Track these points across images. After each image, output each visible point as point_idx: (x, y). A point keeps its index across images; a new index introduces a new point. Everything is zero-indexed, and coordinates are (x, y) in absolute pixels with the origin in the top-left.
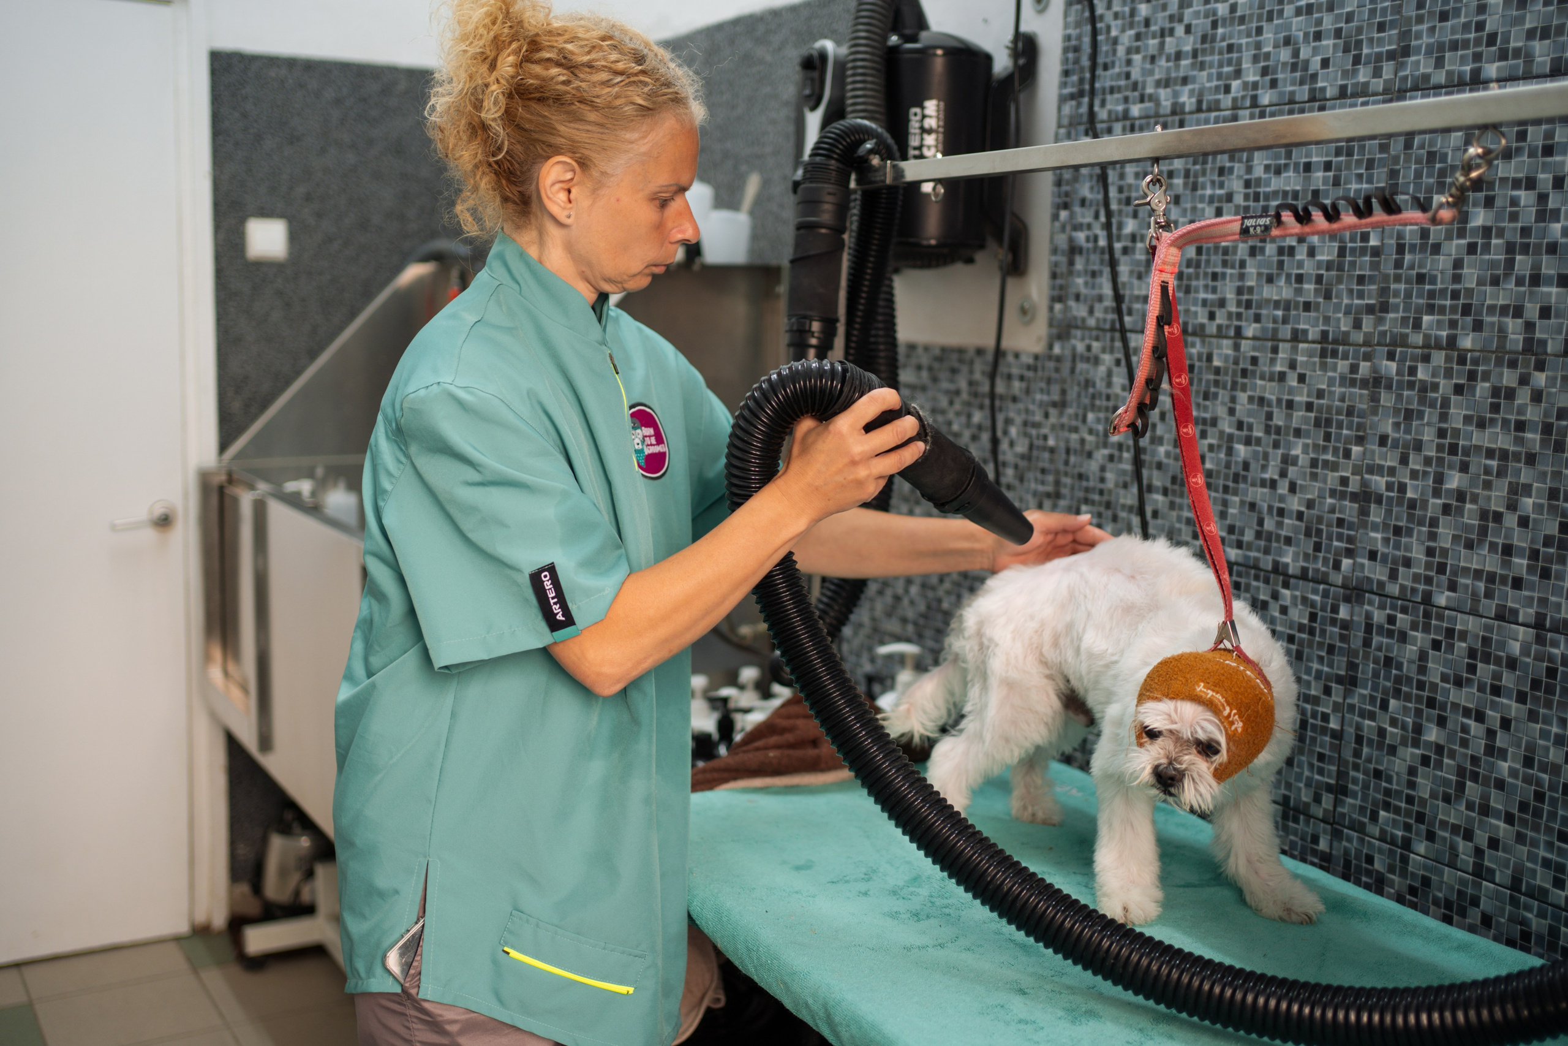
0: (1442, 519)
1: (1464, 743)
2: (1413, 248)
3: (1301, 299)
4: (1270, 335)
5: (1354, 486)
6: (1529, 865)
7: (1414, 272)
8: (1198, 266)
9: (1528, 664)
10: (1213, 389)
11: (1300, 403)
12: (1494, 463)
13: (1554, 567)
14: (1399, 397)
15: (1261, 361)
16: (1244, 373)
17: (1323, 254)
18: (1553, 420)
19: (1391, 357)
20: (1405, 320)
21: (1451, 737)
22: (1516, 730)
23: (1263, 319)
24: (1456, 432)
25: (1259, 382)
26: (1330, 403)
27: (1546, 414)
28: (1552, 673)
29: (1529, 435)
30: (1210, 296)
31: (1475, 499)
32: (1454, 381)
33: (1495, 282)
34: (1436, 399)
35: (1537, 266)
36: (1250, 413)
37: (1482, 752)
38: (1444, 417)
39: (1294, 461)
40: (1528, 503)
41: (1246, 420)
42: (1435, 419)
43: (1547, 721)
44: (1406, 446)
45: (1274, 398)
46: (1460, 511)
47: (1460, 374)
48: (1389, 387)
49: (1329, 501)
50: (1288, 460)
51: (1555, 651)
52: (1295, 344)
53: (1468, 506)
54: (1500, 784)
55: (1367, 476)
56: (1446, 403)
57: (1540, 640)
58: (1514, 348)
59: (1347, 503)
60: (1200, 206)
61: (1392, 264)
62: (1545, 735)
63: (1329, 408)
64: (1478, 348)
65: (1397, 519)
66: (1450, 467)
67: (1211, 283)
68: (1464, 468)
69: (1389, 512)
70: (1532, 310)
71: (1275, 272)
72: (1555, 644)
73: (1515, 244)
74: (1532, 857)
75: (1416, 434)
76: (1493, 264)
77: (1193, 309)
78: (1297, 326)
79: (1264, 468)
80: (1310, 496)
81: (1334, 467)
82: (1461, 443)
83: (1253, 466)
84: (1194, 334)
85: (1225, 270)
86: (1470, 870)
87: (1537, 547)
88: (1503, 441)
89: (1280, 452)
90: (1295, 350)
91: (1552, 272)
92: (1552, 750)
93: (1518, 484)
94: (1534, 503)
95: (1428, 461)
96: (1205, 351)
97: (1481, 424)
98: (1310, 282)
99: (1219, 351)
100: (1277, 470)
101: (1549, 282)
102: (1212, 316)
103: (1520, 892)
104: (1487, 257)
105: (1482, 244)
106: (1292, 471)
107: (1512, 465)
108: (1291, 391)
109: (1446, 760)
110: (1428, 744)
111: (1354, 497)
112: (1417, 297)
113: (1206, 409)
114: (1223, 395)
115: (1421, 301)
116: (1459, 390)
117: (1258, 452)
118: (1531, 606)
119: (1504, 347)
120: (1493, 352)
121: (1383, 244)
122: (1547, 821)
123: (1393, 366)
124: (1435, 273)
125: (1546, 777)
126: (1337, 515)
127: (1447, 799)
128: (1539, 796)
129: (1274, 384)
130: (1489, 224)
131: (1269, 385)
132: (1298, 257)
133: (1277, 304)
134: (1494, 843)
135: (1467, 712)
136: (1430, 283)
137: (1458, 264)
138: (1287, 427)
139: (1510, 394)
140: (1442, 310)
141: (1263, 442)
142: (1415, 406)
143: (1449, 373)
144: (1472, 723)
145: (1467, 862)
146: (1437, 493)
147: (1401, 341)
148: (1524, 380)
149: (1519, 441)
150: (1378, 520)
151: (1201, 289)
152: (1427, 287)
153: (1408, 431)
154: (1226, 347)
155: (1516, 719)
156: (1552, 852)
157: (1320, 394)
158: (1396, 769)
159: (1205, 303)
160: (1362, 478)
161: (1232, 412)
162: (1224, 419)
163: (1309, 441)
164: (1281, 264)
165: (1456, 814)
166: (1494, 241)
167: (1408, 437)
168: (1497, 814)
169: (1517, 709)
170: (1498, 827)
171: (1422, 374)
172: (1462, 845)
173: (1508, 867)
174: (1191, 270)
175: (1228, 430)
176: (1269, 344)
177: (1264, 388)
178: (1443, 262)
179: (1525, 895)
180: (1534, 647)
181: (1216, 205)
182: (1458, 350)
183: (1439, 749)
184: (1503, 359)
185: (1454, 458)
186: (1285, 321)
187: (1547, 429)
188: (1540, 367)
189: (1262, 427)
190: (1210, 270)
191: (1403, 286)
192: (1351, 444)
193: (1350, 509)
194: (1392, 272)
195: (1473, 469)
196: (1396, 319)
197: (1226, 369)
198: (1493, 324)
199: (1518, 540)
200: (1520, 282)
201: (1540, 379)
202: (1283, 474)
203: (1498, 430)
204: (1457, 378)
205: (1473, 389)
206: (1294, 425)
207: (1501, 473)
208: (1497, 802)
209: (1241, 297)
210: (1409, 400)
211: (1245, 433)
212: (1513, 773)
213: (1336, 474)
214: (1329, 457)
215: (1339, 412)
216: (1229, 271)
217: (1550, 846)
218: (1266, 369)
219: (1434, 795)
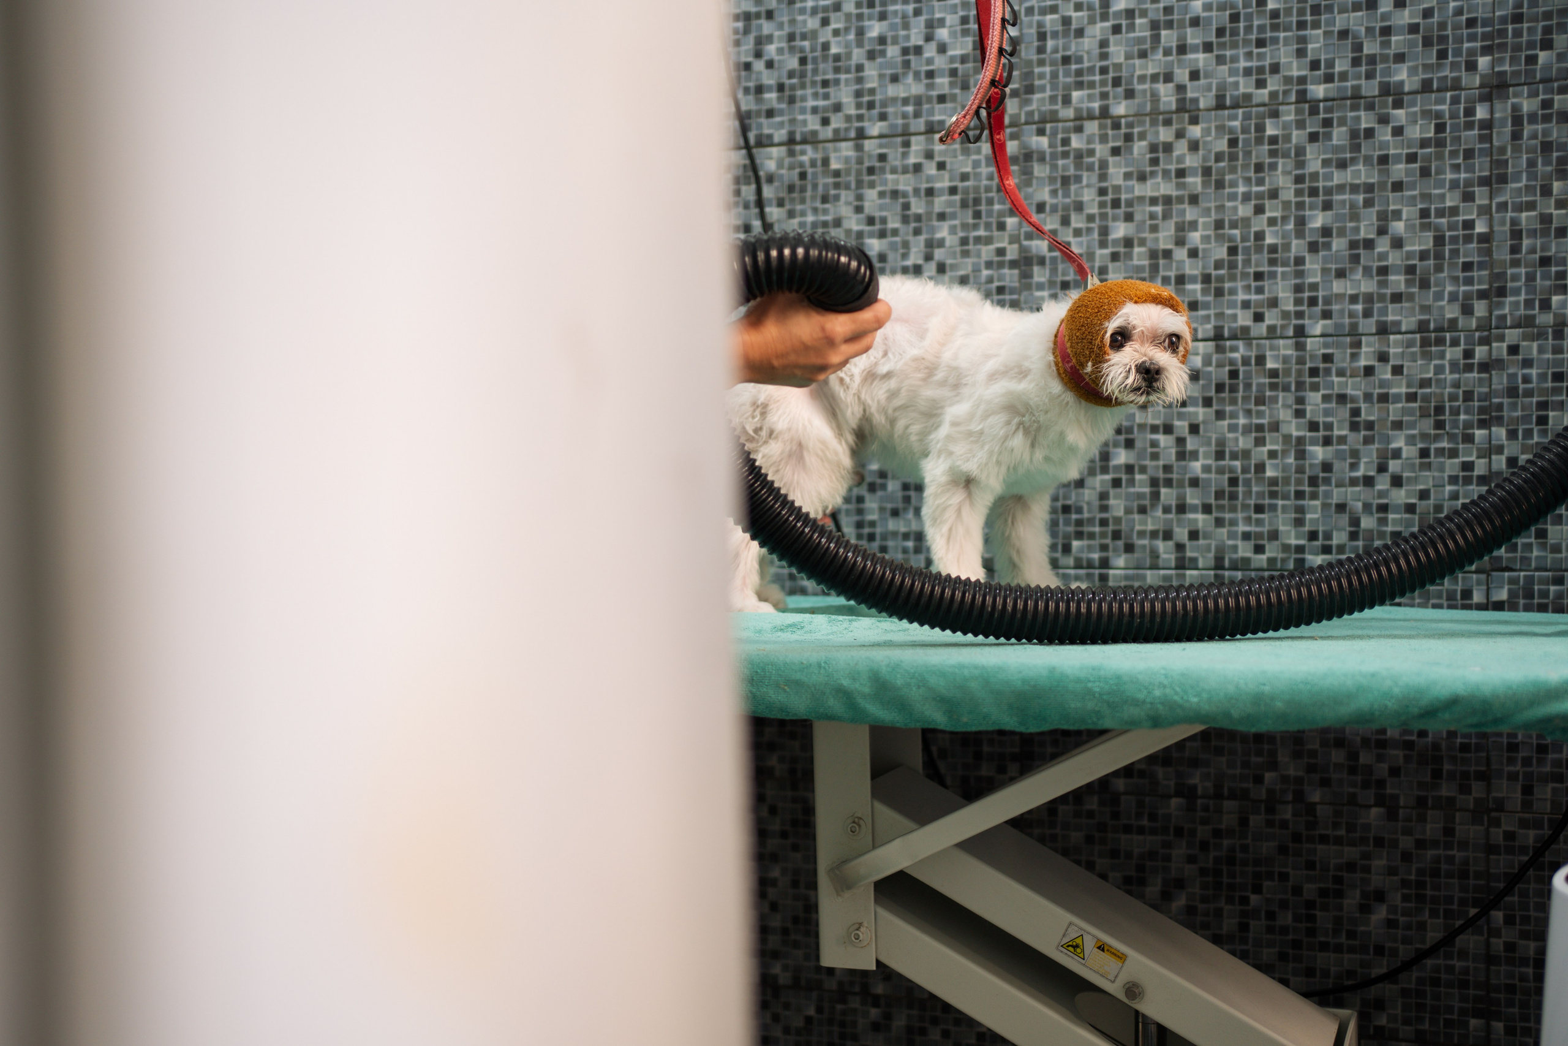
0: (1111, 266)
1: (1155, 456)
2: (1055, 35)
3: (934, 93)
4: (900, 130)
5: (1012, 253)
6: (1230, 542)
7: (1059, 55)
8: (803, 75)
9: (1210, 373)
10: (833, 192)
11: (941, 190)
12: (1158, 209)
13: (1227, 285)
14: (1054, 167)
15: (890, 157)
16: (871, 171)
17: (955, 49)
18: (1212, 163)
19: (1041, 132)
20: (1053, 99)
21: (1141, 455)
22: (1205, 431)
23: (890, 117)
24: (1117, 189)
25: (890, 177)
26: (976, 183)
27: (1205, 159)
28: (1234, 374)
29: (1189, 180)
30: (821, 103)
31: (1142, 242)
32: (1111, 144)
33: (1143, 55)
34: (1093, 163)
35: (1182, 38)
36: (882, 208)
37: (1174, 457)
38: (1103, 177)
39: (941, 243)
40: (1195, 237)
41: (877, 214)
42: (1094, 179)
43: (1233, 415)
44: (1066, 208)
45: (909, 189)
46: (1129, 256)
47: (1115, 138)
48: (1042, 159)
49: (986, 273)
50: (932, 244)
51: (1236, 355)
52: (929, 136)
53: (1137, 250)
54: (1195, 482)
55: (1026, 243)
56: (1103, 165)
57: (1220, 349)
58: (1167, 108)
59: (1006, 271)
60: (800, 18)
61: (1034, 50)
62: (1233, 428)
63: (977, 189)
64: (1132, 112)
65: (1064, 274)
66: (1115, 219)
67: (821, 91)
68: (1129, 218)
69: (1054, 271)
70: (1182, 75)
71: (900, 71)
72: (1234, 349)
73: (1158, 22)
74: (1232, 535)
75: (1076, 195)
76: (1140, 41)
77: (800, 117)
78: (931, 118)
79: (905, 256)
80: (962, 273)
81: (988, 241)
82: (1123, 197)
83: (891, 257)
84: (804, 141)
85: (838, 76)
86: (1173, 564)
87: (1208, 271)
88: (1166, 188)
89: (922, 238)
90: (930, 141)
91: (1197, 41)
92: (1241, 440)
93: (1184, 222)
94: (1202, 237)
95: (1091, 218)
96: (819, 156)
97: (1142, 178)
98: (943, 76)
99: (838, 154)
100: (921, 255)
101: (1195, 49)
102: (825, 122)
103: (1223, 568)
104: (1132, 35)
105: (1127, 25)
106: (939, 254)
107: (1175, 207)
108: (929, 179)
109: (1138, 477)
110: (1117, 468)
111: (1013, 264)
112: (1064, 76)
113: (825, 212)
114: (846, 196)
115: (1069, 80)
116: (1116, 151)
117: (896, 243)
118: (1209, 322)
119: (1158, 108)
120: (1146, 115)
121: (1022, 34)
122: (1244, 499)
123: (1044, 142)
124: (1080, 53)
125: (1237, 464)
126: (996, 284)
127: (1142, 510)
128: (1233, 482)
129: (908, 176)
130: (1131, 6)
131: (902, 178)
132: (927, 55)
133: (906, 101)
134: (1194, 535)
135: (1154, 429)
136: (1077, 63)
137: (1104, 44)
138: (929, 214)
139: (1168, 148)
140: (1091, 85)
141: (901, 232)
142: (1072, 171)
143: (1104, 139)
144: (1162, 438)
145: (1169, 560)
146: (1103, 244)
147: (1054, 117)
148: (1180, 135)
149: (1180, 186)
150: (1042, 280)
151: (810, 98)
152: (1074, 67)
153: (1066, 195)
154: (847, 149)
155: (1204, 422)
156: (1250, 524)
157: (964, 177)
158: (1086, 498)
159: (815, 110)
160: (1021, 246)
161: (859, 209)
162: (850, 218)
163: (957, 222)
164: (907, 64)
165: (1155, 520)
166: (1138, 21)
167: (1067, 200)
168: (1194, 509)
169: (1205, 414)
170: (1196, 520)
171: (1076, 142)
172: (1161, 545)
173: (1209, 551)
174: (794, 81)
175: (856, 228)
176: (899, 140)
177: (897, 182)
178: (1088, 44)
179: (1230, 569)
180: (1214, 357)
181: (820, 15)
182: (1112, 117)
183: (1129, 469)
184: (1157, 120)
185: (1117, 211)
186: (917, 115)
187: (1207, 172)
188: (1194, 121)
189: (899, 218)
190: (819, 78)
191: (1047, 69)
192: (1004, 216)
193: (1010, 276)
194: (1035, 57)
195: (1137, 217)
196: (1043, 99)
197: (848, 172)
198: (1145, 91)
199: (1190, 269)
200: (1167, 52)
201: (1195, 131)
202: (928, 258)
203: (1159, 179)
204: (1113, 141)
205: (1130, 150)
206: (937, 208)
207: (1166, 216)
208: (1192, 498)
209: (860, 99)
210: (1065, 168)
211: (877, 227)
212: (1206, 469)
213: (992, 247)
214: (981, 232)
215: (988, 189)
216: (843, 77)
217: (1248, 520)
218: (898, 163)
219: (1128, 511)
